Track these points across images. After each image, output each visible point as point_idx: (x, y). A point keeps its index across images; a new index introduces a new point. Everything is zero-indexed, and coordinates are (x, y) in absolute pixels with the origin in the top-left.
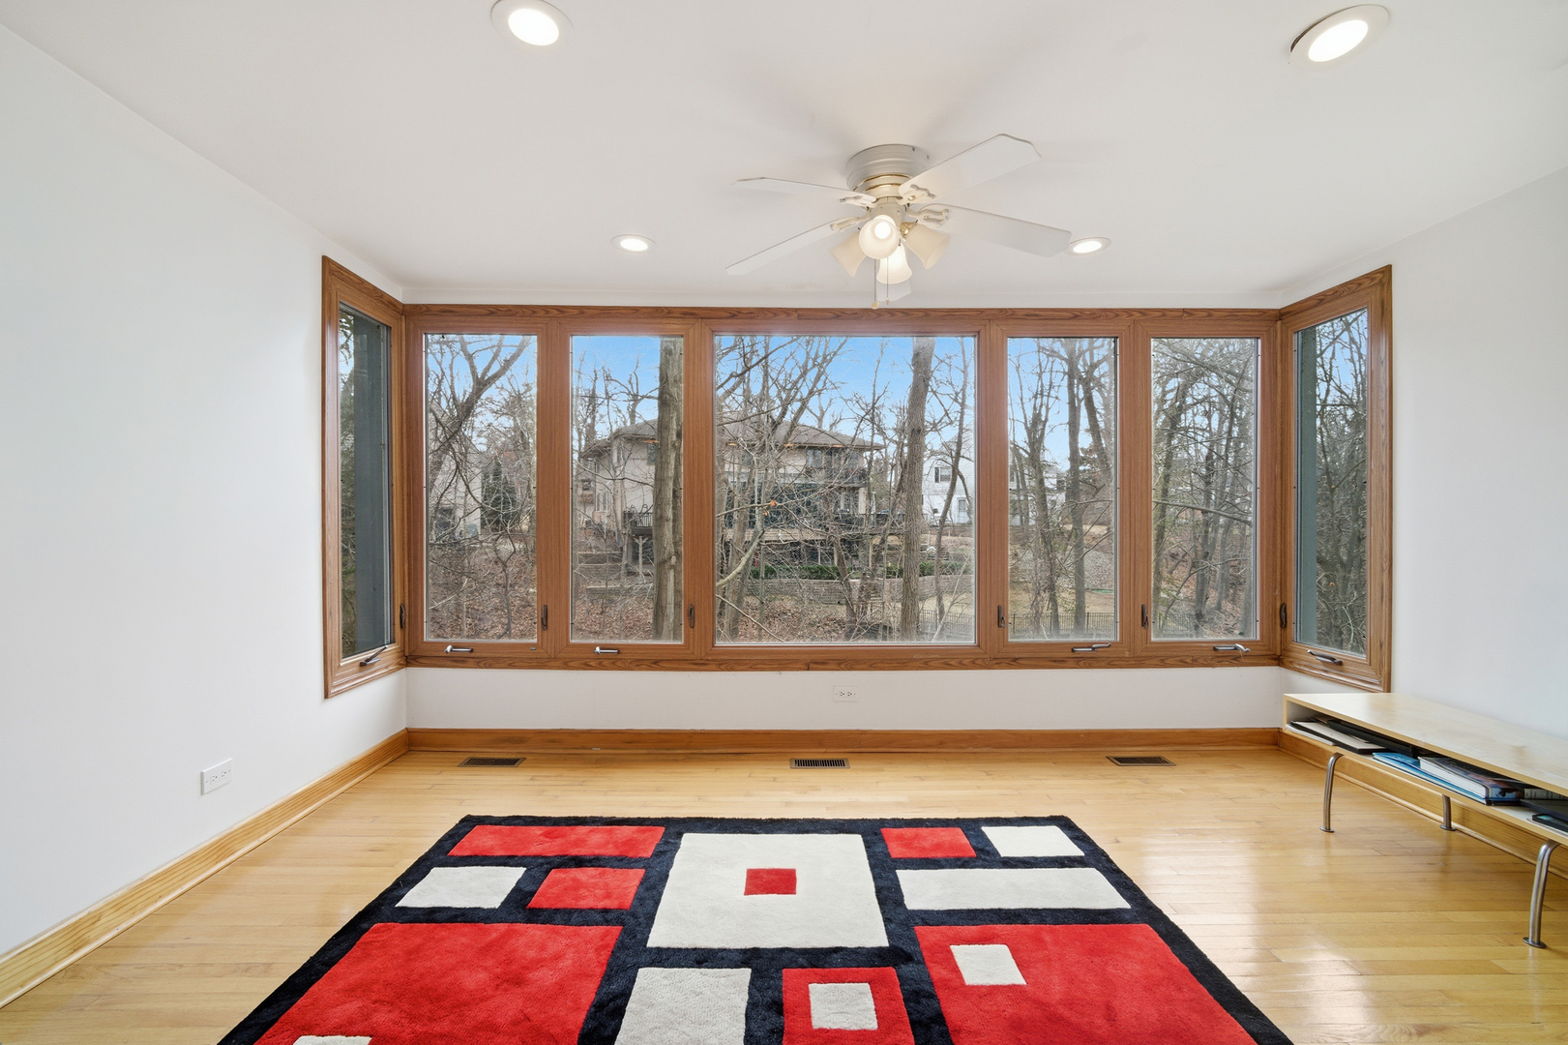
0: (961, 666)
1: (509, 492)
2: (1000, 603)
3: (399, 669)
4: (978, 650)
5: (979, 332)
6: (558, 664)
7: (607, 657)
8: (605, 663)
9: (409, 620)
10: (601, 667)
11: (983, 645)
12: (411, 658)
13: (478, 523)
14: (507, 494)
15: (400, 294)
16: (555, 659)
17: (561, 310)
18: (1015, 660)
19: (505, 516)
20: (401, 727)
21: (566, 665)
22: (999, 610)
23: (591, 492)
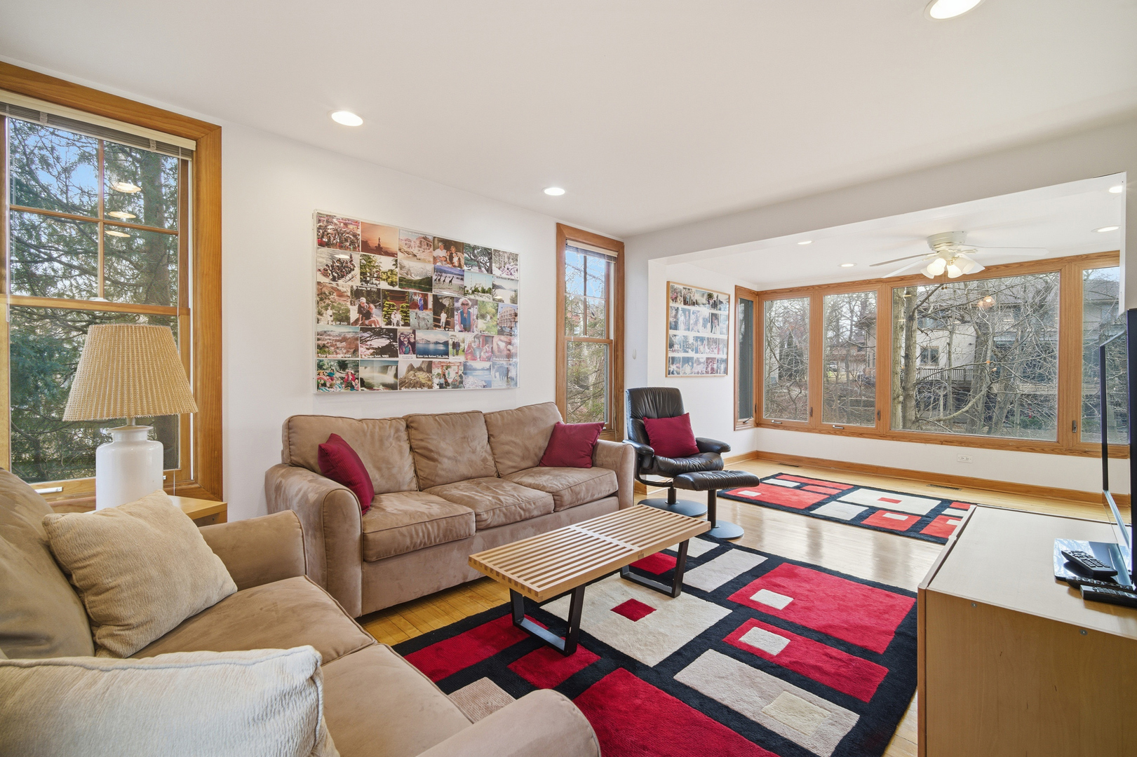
0: (1043, 451)
1: (799, 356)
2: (1074, 419)
3: (752, 428)
4: (1058, 444)
5: (1061, 270)
6: (817, 431)
7: (839, 430)
8: (837, 432)
9: (758, 410)
10: (835, 433)
11: (1060, 441)
12: (758, 424)
13: (777, 376)
14: (798, 357)
15: (756, 288)
16: (815, 429)
17: (819, 286)
18: (1085, 452)
19: (795, 371)
20: (755, 449)
21: (820, 432)
22: (1073, 423)
23: (863, 353)
